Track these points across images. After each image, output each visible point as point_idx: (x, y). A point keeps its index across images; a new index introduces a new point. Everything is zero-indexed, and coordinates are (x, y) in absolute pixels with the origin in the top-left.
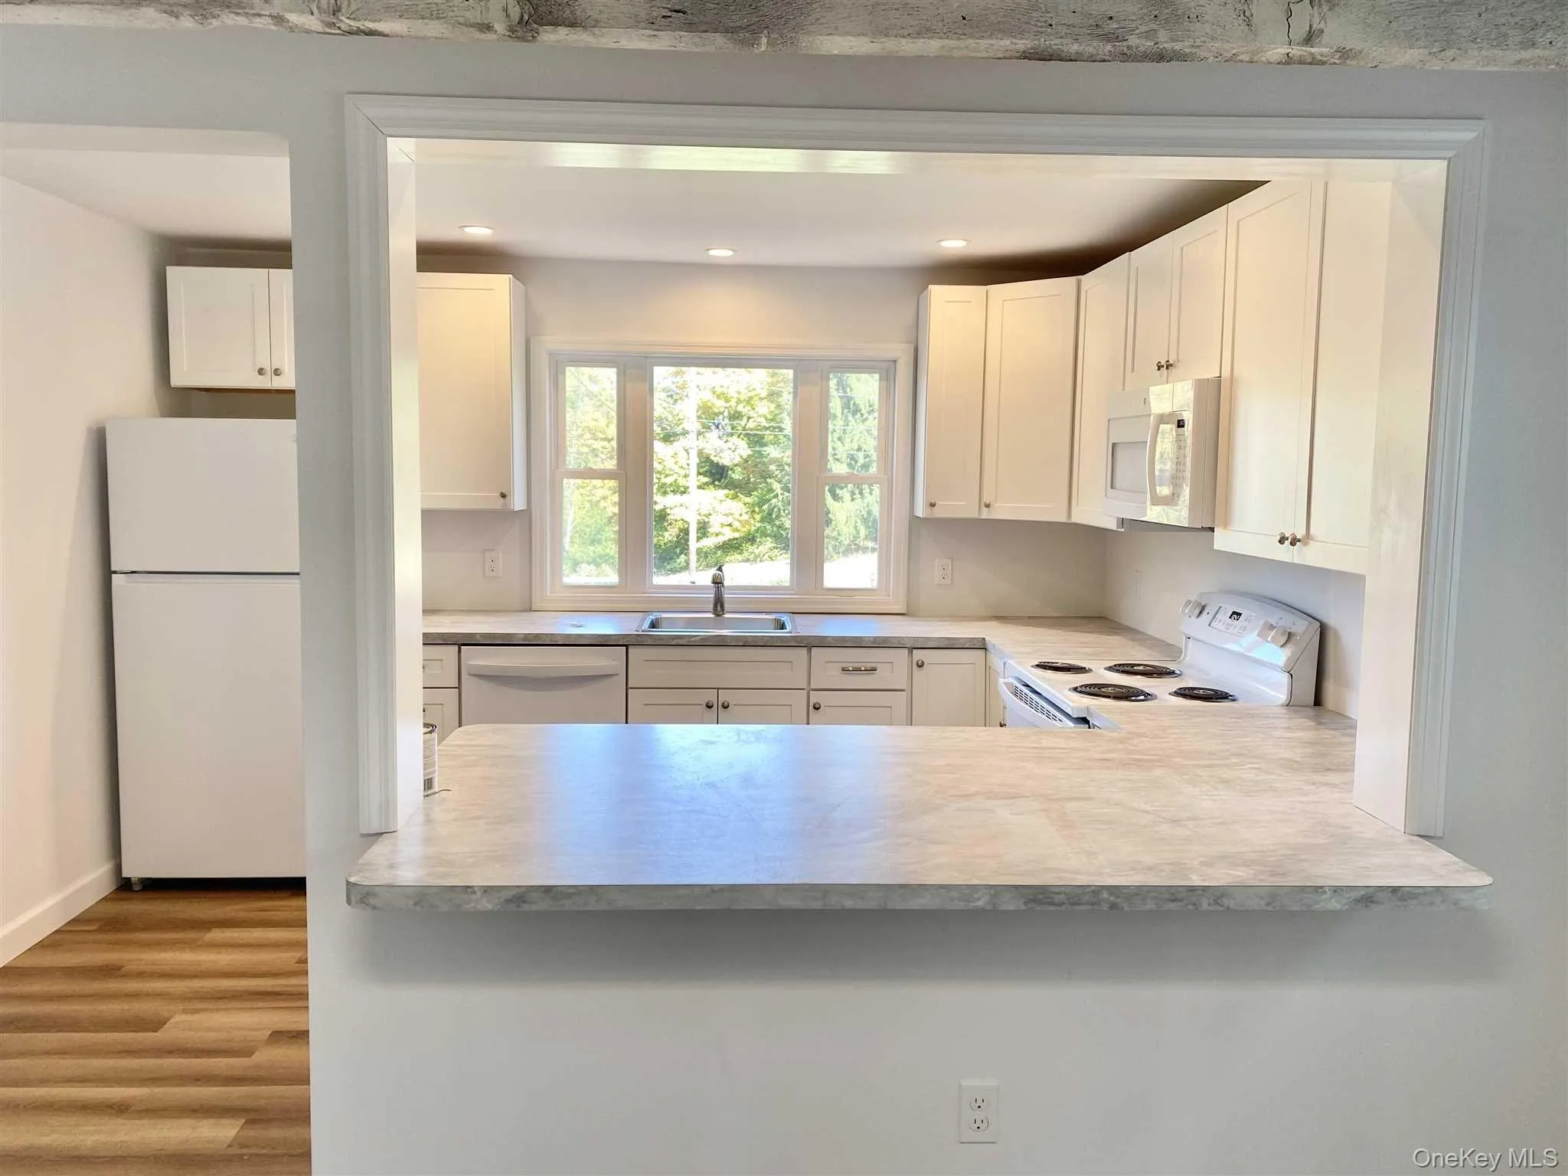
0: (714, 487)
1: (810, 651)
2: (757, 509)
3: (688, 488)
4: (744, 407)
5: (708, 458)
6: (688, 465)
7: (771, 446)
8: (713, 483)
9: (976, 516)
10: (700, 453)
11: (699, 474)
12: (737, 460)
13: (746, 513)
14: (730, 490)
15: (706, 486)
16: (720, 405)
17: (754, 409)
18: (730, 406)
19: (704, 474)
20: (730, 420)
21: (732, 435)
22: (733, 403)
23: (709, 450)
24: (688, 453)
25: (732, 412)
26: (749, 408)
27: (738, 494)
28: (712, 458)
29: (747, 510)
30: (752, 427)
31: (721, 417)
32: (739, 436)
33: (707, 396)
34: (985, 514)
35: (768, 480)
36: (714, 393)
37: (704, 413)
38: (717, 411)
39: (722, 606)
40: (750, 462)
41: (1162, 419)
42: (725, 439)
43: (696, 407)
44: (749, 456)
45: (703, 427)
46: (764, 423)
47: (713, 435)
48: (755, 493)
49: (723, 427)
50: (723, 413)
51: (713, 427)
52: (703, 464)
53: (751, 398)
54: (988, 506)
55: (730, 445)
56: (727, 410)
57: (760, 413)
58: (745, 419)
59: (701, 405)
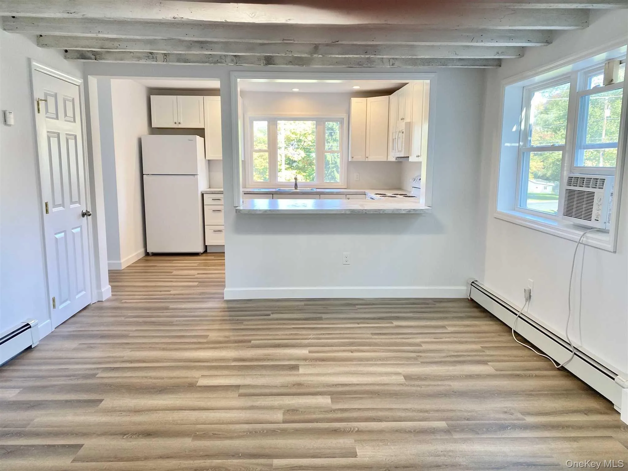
0: (291, 169)
1: (320, 196)
2: (308, 178)
3: (281, 169)
4: (303, 137)
5: (289, 158)
6: (281, 160)
7: (313, 153)
8: (291, 168)
9: (364, 160)
10: (286, 156)
11: (285, 164)
12: (300, 158)
13: (304, 179)
14: (297, 170)
15: (288, 169)
16: (293, 137)
17: (306, 138)
18: (298, 137)
19: (287, 164)
20: (297, 142)
21: (298, 148)
22: (298, 136)
23: (289, 155)
24: (281, 156)
25: (298, 139)
26: (304, 138)
27: (301, 172)
28: (290, 158)
29: (304, 178)
30: (306, 145)
31: (294, 141)
32: (301, 149)
33: (289, 133)
34: (367, 160)
35: (312, 166)
36: (291, 132)
37: (287, 140)
38: (292, 139)
39: (297, 186)
40: (305, 159)
41: (399, 132)
42: (295, 150)
43: (284, 138)
44: (305, 157)
45: (287, 146)
46: (311, 144)
47: (291, 148)
48: (307, 171)
49: (294, 146)
50: (294, 140)
51: (291, 146)
52: (287, 160)
53: (305, 134)
54: (367, 157)
55: (297, 152)
56: (296, 139)
57: (309, 140)
58: (303, 142)
59: (286, 137)
